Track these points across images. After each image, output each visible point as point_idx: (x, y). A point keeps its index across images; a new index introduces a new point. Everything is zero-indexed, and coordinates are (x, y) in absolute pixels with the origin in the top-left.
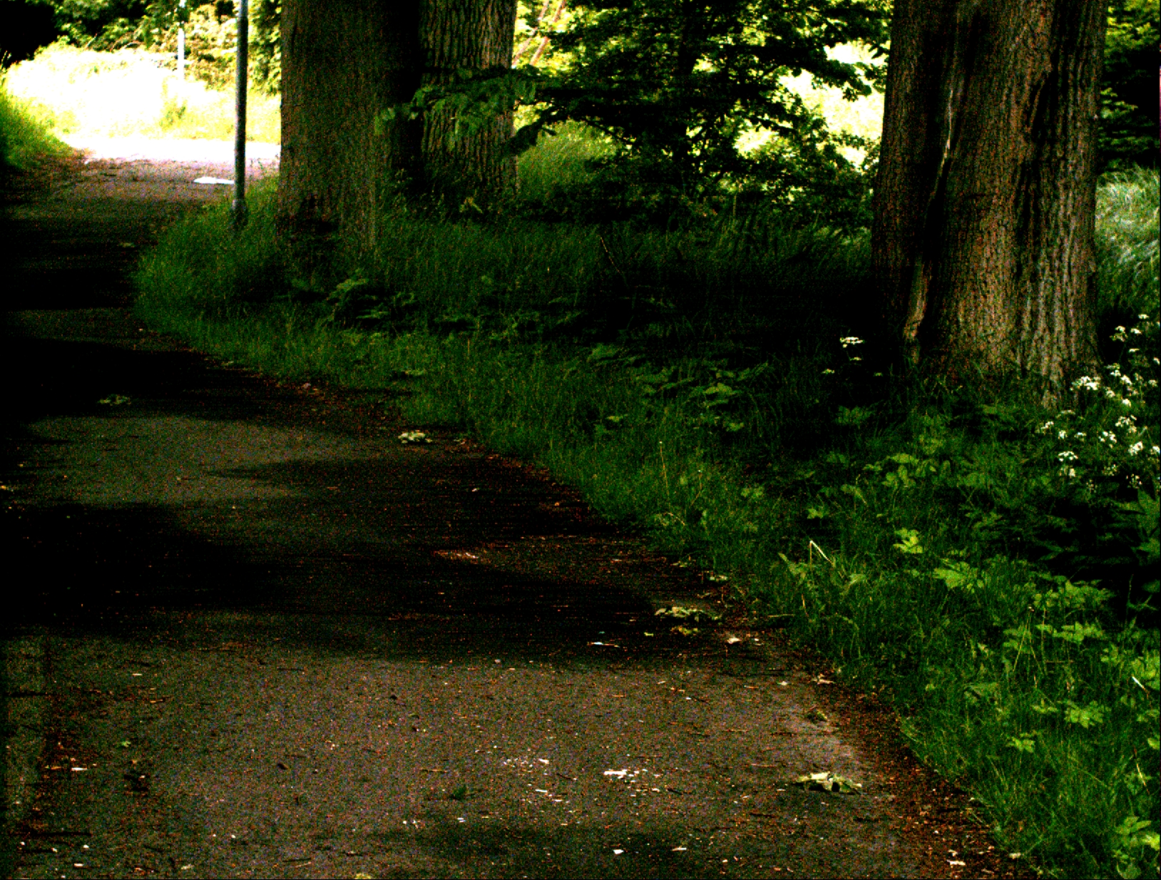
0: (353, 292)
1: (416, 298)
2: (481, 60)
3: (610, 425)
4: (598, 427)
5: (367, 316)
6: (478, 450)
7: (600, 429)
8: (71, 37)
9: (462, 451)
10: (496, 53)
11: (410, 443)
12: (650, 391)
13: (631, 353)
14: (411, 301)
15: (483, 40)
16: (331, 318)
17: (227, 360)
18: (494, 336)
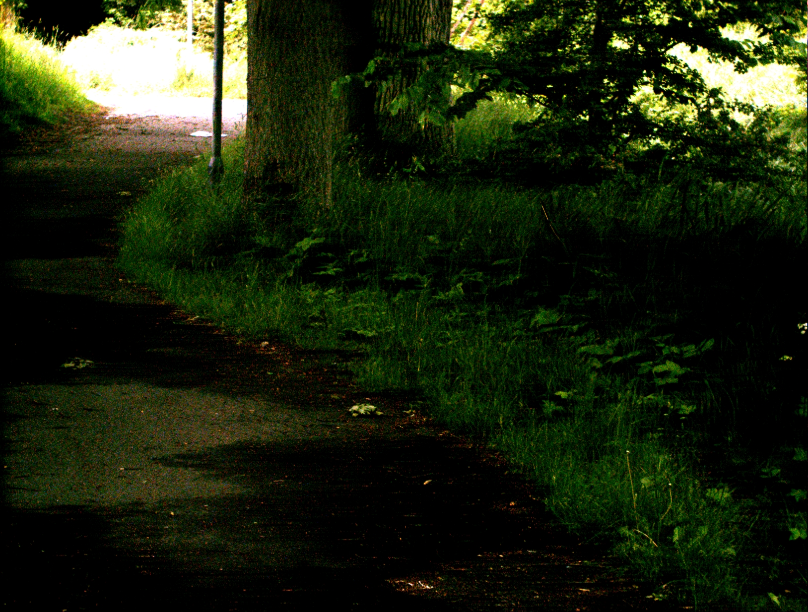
0: (312, 250)
1: (368, 256)
2: (424, 37)
3: (558, 400)
4: (547, 403)
5: (322, 273)
6: (427, 425)
7: (550, 407)
8: (115, 19)
9: (412, 426)
10: (436, 32)
11: (360, 416)
12: (598, 364)
13: (573, 322)
14: (362, 260)
15: (425, 21)
16: (291, 274)
17: (193, 315)
18: (441, 296)
